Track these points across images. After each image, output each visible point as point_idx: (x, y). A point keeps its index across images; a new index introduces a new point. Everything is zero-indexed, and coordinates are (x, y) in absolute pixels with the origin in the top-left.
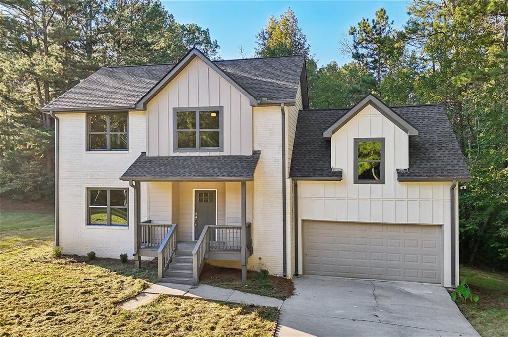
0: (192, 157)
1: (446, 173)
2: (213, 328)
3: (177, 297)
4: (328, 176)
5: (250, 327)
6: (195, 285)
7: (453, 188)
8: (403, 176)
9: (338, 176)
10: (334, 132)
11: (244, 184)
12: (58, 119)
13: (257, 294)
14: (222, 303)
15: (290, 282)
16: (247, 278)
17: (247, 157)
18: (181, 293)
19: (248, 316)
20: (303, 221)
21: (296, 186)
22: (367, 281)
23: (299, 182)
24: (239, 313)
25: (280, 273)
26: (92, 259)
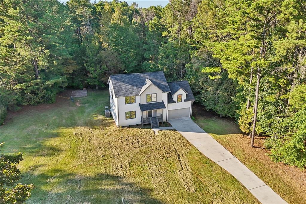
0: (151, 104)
1: (191, 99)
3: (160, 131)
4: (173, 102)
6: (158, 128)
7: (192, 102)
8: (185, 101)
11: (163, 109)
15: (168, 122)
17: (162, 102)
22: (178, 119)
23: (169, 104)
25: (166, 121)
26: (130, 126)
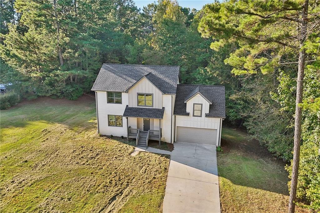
0: (143, 108)
1: (219, 115)
2: (155, 161)
3: (144, 152)
4: (185, 114)
5: (164, 160)
6: (147, 147)
7: (221, 120)
8: (207, 116)
9: (188, 114)
10: (187, 101)
11: (160, 120)
12: (97, 93)
13: (164, 150)
14: (156, 154)
15: (173, 145)
16: (161, 144)
17: (161, 110)
18: (144, 151)
19: (163, 158)
20: (177, 127)
21: (175, 117)
22: (195, 144)
23: (176, 116)
24: (161, 157)
25: (170, 142)
26: (112, 137)
